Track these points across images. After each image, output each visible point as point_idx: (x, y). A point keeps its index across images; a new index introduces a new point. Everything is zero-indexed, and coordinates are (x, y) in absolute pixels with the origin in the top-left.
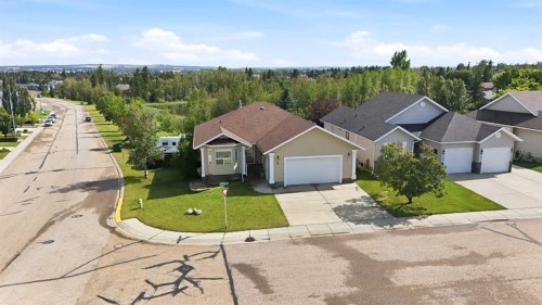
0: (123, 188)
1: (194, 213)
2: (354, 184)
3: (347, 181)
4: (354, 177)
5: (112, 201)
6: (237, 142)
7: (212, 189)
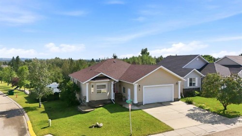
0: (26, 114)
1: (97, 126)
2: (180, 102)
3: (176, 100)
4: (180, 97)
5: (22, 124)
6: (110, 79)
7: (96, 110)
